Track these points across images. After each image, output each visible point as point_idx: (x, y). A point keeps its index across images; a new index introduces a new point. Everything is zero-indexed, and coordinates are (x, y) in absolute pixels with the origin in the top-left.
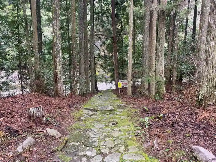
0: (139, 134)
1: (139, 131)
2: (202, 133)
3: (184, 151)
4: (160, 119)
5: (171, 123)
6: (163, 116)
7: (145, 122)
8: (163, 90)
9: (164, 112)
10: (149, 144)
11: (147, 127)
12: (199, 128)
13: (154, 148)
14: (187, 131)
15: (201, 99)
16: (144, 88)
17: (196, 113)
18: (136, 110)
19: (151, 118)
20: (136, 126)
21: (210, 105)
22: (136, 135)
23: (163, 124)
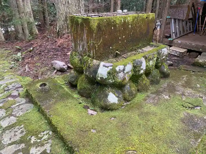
0: (13, 67)
1: (13, 65)
2: (59, 53)
3: (47, 67)
4: (31, 52)
5: (39, 52)
6: (33, 50)
7: (19, 57)
8: (36, 31)
9: (34, 46)
10: (22, 70)
11: (20, 60)
12: (58, 51)
13: (26, 71)
14: (50, 54)
15: (58, 31)
16: (19, 33)
17: (56, 41)
18: (9, 51)
19: (24, 53)
20: (10, 63)
21: (64, 34)
22: (11, 68)
23: (33, 54)
